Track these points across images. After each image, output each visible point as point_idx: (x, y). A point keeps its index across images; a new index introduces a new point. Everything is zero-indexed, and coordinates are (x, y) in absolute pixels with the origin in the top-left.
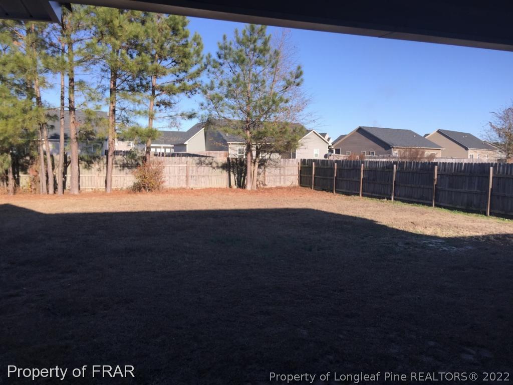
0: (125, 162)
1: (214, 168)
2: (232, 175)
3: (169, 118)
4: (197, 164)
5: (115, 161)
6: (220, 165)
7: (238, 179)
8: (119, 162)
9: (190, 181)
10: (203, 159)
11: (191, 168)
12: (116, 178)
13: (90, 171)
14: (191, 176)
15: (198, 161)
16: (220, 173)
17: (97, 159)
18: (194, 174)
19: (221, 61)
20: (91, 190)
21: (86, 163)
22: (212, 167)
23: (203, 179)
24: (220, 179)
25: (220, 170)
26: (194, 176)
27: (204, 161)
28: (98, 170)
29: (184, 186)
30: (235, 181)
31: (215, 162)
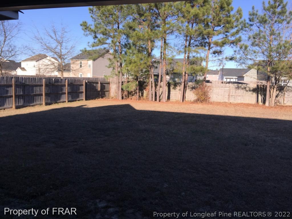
0: (194, 86)
1: (247, 91)
2: (259, 96)
3: (218, 60)
4: (236, 88)
5: (188, 85)
6: (251, 89)
7: (263, 98)
8: (190, 86)
9: (230, 98)
10: (240, 85)
11: (232, 90)
12: (188, 95)
13: (175, 90)
14: (232, 96)
15: (237, 86)
16: (251, 94)
17: (179, 84)
18: (234, 94)
19: (251, 23)
20: (175, 100)
21: (174, 86)
22: (245, 90)
23: (239, 98)
24: (251, 98)
25: (251, 92)
26: (233, 96)
27: (241, 87)
28: (179, 90)
29: (227, 101)
30: (262, 100)
31: (248, 87)
